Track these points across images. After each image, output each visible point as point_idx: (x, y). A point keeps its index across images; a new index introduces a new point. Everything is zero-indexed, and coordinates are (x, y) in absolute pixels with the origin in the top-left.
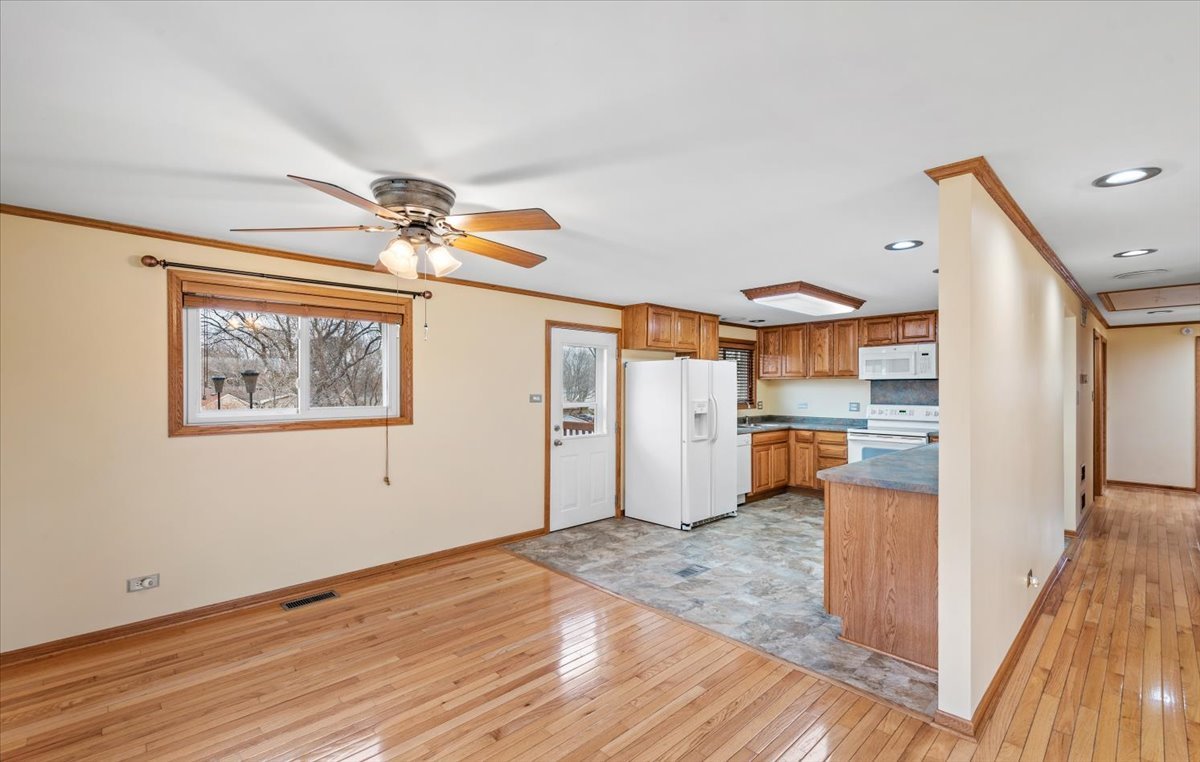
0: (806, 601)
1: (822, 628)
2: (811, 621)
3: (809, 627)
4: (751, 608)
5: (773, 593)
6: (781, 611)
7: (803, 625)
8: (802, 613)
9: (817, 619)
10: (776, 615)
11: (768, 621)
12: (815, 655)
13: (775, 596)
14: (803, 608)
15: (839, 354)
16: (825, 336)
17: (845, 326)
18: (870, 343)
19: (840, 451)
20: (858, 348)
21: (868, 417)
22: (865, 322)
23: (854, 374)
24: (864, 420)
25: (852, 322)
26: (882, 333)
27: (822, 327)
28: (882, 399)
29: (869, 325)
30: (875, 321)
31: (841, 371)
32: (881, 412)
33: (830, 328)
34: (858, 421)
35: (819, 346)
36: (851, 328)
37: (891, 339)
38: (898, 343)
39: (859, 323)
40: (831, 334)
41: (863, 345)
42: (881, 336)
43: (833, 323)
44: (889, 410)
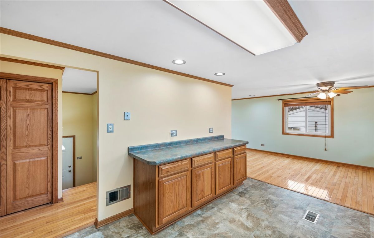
0: (251, 196)
1: (247, 187)
2: (250, 189)
3: (251, 187)
4: (270, 194)
5: (264, 200)
6: (259, 192)
7: (253, 188)
8: (253, 192)
9: (248, 189)
10: (261, 191)
11: (263, 189)
12: (250, 181)
13: (263, 199)
14: (252, 193)
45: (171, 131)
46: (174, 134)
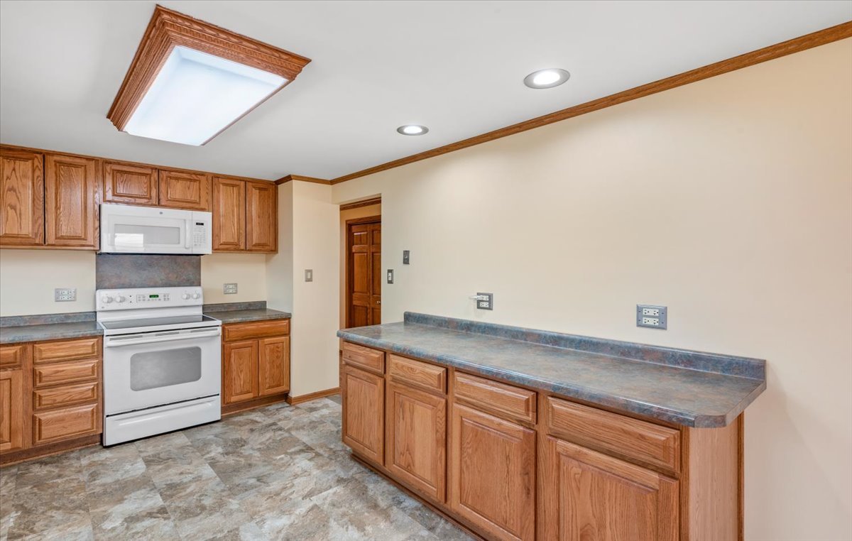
15: (57, 208)
16: (25, 176)
17: (70, 165)
18: (116, 199)
19: (85, 369)
20: (95, 203)
21: (98, 308)
22: (108, 167)
23: (88, 243)
24: (86, 314)
25: (84, 161)
26: (136, 188)
27: (16, 159)
28: (114, 281)
29: (115, 172)
30: (125, 169)
31: (62, 238)
32: (123, 300)
33: (36, 163)
34: (75, 315)
35: (10, 190)
36: (81, 171)
37: (150, 198)
38: (159, 205)
39: (96, 166)
40: (39, 173)
41: (105, 201)
42: (135, 192)
43: (45, 155)
44: (134, 297)
45: (478, 294)
46: (485, 305)
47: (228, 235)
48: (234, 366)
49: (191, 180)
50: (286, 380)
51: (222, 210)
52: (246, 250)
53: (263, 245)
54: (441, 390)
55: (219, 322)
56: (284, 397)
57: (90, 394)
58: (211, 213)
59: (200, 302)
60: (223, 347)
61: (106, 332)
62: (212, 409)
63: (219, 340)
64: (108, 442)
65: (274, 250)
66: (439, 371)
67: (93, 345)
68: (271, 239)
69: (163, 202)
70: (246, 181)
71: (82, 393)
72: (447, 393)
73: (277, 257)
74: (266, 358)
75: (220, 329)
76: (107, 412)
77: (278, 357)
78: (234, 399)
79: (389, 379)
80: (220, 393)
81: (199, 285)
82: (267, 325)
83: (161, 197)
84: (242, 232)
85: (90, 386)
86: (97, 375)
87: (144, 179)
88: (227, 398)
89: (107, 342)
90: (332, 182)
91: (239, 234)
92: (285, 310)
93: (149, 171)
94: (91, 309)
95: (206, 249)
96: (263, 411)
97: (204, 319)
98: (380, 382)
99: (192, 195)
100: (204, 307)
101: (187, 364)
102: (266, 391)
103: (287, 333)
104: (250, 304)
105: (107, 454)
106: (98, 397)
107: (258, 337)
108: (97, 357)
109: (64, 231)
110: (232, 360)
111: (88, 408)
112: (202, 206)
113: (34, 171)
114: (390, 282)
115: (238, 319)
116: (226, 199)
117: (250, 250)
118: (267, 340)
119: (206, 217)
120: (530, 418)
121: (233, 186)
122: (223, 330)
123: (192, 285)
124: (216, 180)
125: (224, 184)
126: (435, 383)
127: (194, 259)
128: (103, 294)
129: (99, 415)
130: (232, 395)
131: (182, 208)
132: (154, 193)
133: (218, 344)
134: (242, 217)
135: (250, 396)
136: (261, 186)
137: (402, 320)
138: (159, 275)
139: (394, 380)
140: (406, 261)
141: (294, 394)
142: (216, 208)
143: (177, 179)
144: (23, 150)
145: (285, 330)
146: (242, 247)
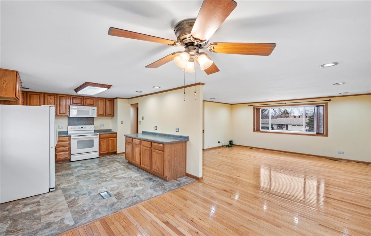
15: (60, 107)
16: (53, 100)
17: (63, 97)
18: (73, 104)
19: (67, 144)
20: (68, 105)
21: (68, 130)
22: (71, 97)
23: (66, 115)
24: (65, 132)
25: (66, 96)
26: (78, 101)
27: (51, 96)
28: (72, 124)
29: (73, 98)
30: (76, 97)
31: (61, 114)
32: (74, 128)
33: (55, 97)
34: (63, 132)
35: (49, 103)
36: (65, 98)
37: (81, 104)
38: (83, 105)
39: (69, 97)
40: (56, 99)
41: (70, 105)
42: (78, 102)
43: (57, 95)
44: (77, 127)
47: (101, 112)
48: (102, 145)
49: (91, 99)
50: (116, 149)
51: (99, 106)
52: (106, 116)
53: (110, 115)
54: (140, 144)
55: (98, 134)
56: (115, 153)
57: (68, 149)
58: (96, 107)
59: (94, 129)
60: (99, 140)
61: (71, 135)
62: (96, 155)
63: (98, 138)
64: (72, 160)
65: (113, 116)
66: (140, 140)
67: (68, 138)
68: (113, 113)
69: (84, 105)
70: (106, 98)
71: (66, 149)
72: (141, 144)
73: (114, 118)
74: (110, 143)
75: (98, 135)
76: (72, 153)
77: (114, 143)
78: (102, 153)
79: (133, 143)
80: (98, 150)
81: (93, 125)
82: (111, 135)
83: (84, 103)
84: (105, 111)
85: (68, 147)
86: (69, 145)
87: (80, 99)
88: (100, 152)
89: (72, 138)
90: (128, 99)
91: (104, 112)
92: (115, 131)
93: (81, 97)
94: (67, 131)
95: (95, 116)
96: (110, 156)
97: (95, 133)
98: (131, 144)
99: (92, 103)
100: (95, 130)
101: (90, 144)
102: (110, 151)
103: (116, 137)
104: (107, 130)
105: (71, 163)
106: (69, 150)
107: (108, 138)
108: (69, 141)
109: (61, 112)
110: (102, 143)
111: (67, 153)
112: (94, 105)
113: (55, 99)
114: (140, 124)
115: (103, 133)
116: (100, 103)
117: (107, 116)
118: (111, 139)
119: (95, 108)
120: (150, 147)
121: (102, 100)
122: (99, 136)
123: (92, 125)
124: (98, 99)
125: (100, 100)
126: (139, 143)
127: (92, 119)
128: (69, 127)
129: (70, 154)
130: (101, 152)
131: (89, 106)
132: (82, 102)
133: (98, 139)
134: (105, 108)
135: (106, 152)
136: (110, 100)
137: (142, 133)
138: (83, 122)
139: (134, 144)
140: (143, 119)
141: (118, 152)
142: (98, 106)
143: (88, 99)
144: (52, 94)
145: (116, 136)
146: (105, 115)
